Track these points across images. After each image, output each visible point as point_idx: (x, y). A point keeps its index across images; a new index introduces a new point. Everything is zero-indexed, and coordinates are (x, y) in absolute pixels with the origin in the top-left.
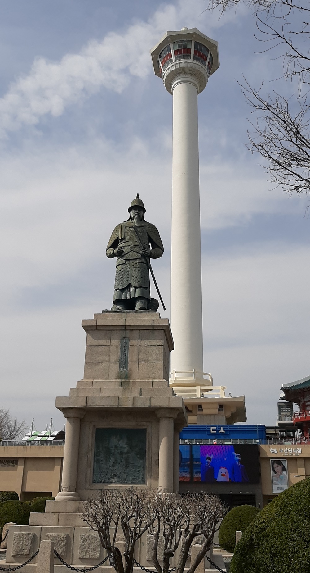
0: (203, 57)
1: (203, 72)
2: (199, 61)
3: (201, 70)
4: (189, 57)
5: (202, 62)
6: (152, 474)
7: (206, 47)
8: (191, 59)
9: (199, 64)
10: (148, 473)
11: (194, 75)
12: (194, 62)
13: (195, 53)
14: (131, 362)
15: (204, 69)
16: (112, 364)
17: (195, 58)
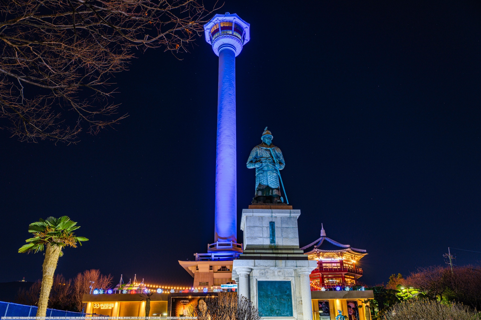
6: (298, 310)
10: (295, 310)
14: (277, 237)
16: (265, 239)
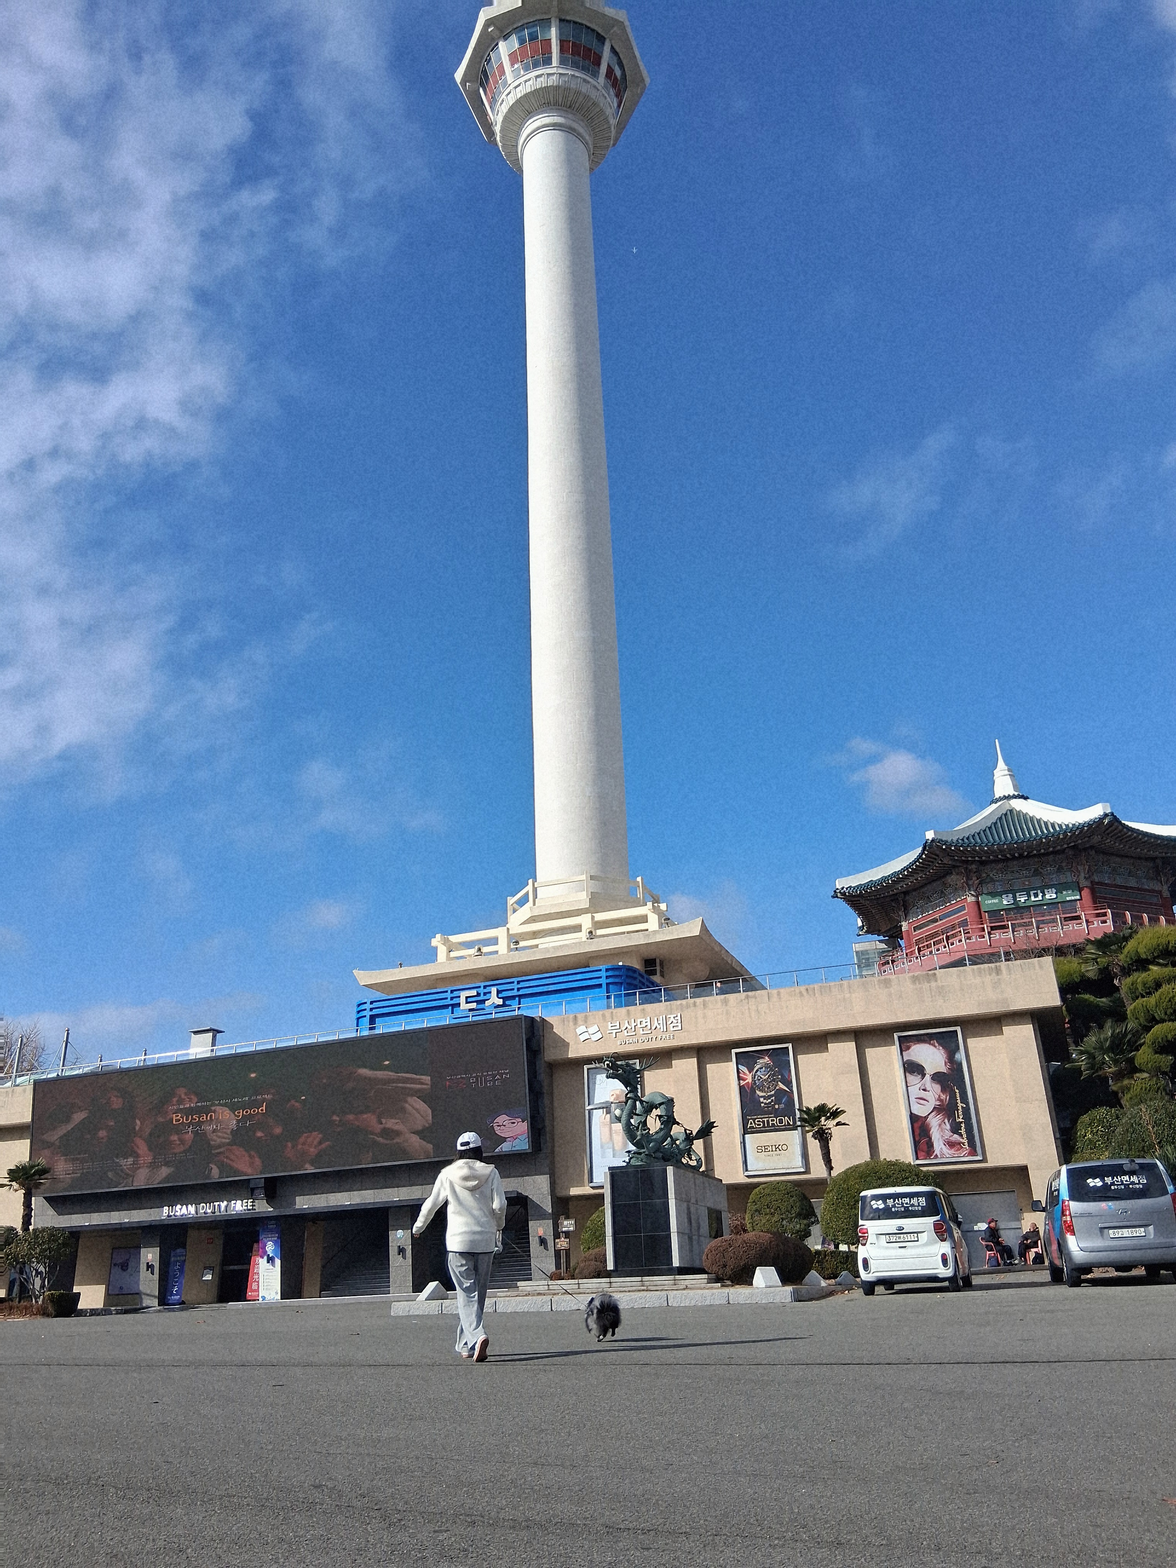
0: (586, 57)
1: (593, 94)
2: (575, 65)
3: (584, 89)
4: (548, 61)
5: (584, 69)
7: (593, 30)
8: (553, 65)
9: (577, 74)
11: (570, 107)
12: (561, 71)
13: (562, 50)
15: (595, 87)
17: (563, 62)
